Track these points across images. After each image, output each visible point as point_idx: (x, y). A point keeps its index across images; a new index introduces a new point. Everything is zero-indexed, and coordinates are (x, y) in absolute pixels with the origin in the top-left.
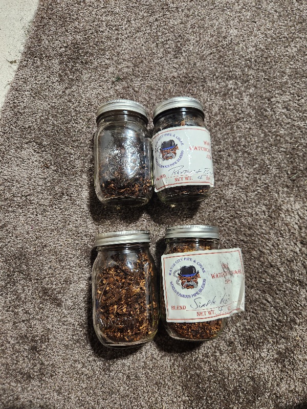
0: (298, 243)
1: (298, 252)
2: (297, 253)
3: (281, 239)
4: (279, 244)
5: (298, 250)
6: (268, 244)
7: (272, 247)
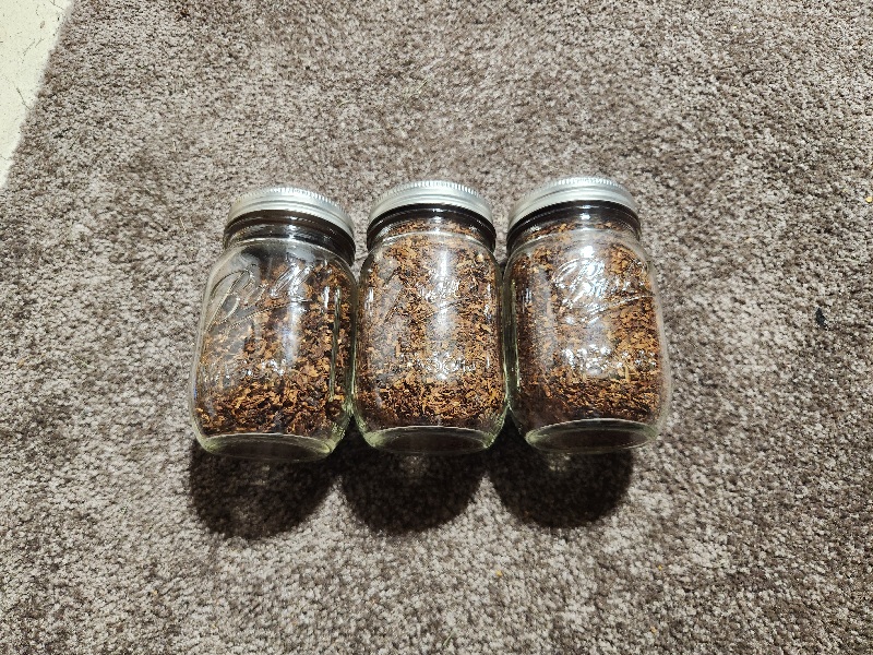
0: (712, 79)
1: (716, 92)
2: (714, 96)
3: (676, 78)
4: (671, 87)
5: (714, 89)
6: (649, 92)
7: (659, 95)
